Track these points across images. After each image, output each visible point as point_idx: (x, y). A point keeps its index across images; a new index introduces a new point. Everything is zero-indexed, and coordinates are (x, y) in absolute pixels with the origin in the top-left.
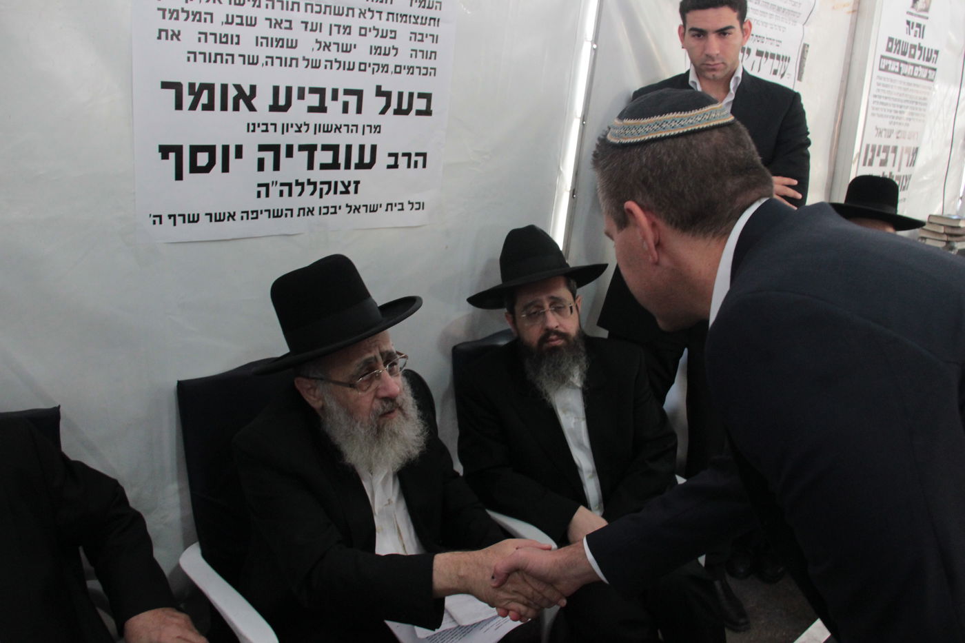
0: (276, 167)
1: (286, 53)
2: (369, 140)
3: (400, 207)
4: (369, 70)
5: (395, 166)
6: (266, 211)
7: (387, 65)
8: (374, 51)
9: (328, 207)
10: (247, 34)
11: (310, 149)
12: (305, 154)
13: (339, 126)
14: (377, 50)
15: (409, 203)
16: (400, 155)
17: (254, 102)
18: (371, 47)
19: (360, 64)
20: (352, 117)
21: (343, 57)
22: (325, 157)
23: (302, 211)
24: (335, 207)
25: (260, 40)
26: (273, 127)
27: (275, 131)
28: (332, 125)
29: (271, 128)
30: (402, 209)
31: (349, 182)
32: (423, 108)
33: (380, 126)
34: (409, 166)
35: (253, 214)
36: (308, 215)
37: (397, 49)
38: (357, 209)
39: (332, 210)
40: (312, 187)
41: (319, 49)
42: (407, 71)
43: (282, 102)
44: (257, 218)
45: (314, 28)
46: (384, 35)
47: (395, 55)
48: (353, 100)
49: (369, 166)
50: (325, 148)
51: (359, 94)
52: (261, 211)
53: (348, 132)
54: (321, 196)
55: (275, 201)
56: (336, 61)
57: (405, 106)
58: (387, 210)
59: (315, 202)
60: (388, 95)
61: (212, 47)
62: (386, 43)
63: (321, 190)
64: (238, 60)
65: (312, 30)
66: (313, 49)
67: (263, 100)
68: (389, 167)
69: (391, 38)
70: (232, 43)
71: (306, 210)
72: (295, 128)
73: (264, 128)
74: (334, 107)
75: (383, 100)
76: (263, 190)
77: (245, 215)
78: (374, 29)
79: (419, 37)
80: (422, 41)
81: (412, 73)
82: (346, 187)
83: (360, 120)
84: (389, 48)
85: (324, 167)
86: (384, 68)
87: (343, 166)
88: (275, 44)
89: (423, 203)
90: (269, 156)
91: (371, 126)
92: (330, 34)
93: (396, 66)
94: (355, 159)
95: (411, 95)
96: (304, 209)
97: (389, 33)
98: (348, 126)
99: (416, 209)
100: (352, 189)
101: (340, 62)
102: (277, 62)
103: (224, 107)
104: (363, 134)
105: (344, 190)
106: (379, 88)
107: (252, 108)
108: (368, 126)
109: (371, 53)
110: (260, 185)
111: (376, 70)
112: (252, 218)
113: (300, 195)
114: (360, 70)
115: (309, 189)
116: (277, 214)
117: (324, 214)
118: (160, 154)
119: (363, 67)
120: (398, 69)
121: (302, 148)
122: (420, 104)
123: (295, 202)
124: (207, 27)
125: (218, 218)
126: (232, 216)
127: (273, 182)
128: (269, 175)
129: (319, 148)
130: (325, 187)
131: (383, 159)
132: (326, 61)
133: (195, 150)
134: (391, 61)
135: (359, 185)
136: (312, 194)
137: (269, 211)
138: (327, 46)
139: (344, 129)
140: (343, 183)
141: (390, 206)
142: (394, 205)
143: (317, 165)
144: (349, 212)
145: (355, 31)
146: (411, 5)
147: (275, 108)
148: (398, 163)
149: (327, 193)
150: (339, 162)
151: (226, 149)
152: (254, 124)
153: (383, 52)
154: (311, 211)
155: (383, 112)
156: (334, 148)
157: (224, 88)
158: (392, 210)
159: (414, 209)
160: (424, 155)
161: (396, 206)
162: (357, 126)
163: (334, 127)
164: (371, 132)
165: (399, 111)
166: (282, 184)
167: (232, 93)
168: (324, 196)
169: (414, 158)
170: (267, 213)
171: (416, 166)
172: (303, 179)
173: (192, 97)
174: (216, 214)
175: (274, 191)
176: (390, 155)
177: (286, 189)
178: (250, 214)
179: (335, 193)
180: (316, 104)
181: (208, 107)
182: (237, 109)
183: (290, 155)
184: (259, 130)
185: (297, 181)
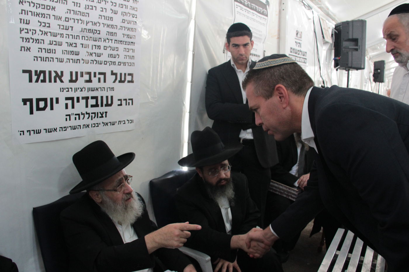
0: (73, 107)
1: (75, 57)
2: (110, 94)
3: (124, 122)
4: (108, 64)
5: (121, 105)
6: (70, 127)
7: (115, 62)
8: (110, 56)
9: (95, 124)
10: (59, 49)
11: (87, 98)
12: (84, 101)
13: (97, 88)
14: (111, 56)
15: (127, 120)
16: (122, 100)
17: (63, 78)
18: (109, 54)
19: (105, 61)
20: (102, 84)
21: (97, 59)
22: (92, 102)
23: (84, 126)
24: (98, 124)
25: (64, 52)
26: (71, 89)
27: (72, 91)
28: (94, 88)
29: (70, 90)
30: (125, 123)
31: (103, 113)
32: (130, 79)
33: (113, 88)
34: (126, 105)
35: (64, 128)
36: (87, 127)
37: (119, 55)
38: (107, 124)
40: (88, 115)
41: (88, 55)
42: (123, 64)
43: (74, 78)
44: (66, 130)
45: (86, 46)
46: (114, 49)
47: (118, 58)
48: (102, 77)
49: (111, 105)
50: (93, 98)
51: (104, 74)
52: (68, 127)
53: (101, 91)
54: (92, 119)
55: (73, 122)
56: (95, 60)
57: (123, 79)
58: (119, 124)
59: (89, 122)
60: (116, 74)
61: (44, 55)
62: (114, 53)
63: (92, 116)
64: (55, 60)
66: (86, 56)
67: (66, 78)
68: (119, 105)
69: (116, 50)
70: (52, 53)
71: (86, 126)
72: (80, 90)
73: (67, 90)
74: (95, 80)
75: (114, 77)
76: (68, 117)
77: (61, 129)
78: (110, 47)
79: (127, 50)
80: (128, 51)
81: (125, 65)
82: (102, 115)
83: (106, 85)
84: (116, 55)
85: (92, 106)
86: (114, 63)
87: (100, 105)
88: (70, 53)
89: (133, 120)
90: (70, 102)
91: (110, 88)
92: (92, 49)
93: (119, 62)
94: (105, 102)
95: (125, 74)
96: (85, 125)
97: (115, 48)
98: (101, 88)
99: (130, 123)
100: (104, 115)
101: (96, 61)
102: (71, 61)
103: (50, 81)
104: (107, 91)
105: (101, 116)
106: (112, 71)
107: (62, 81)
108: (109, 88)
109: (109, 57)
110: (67, 115)
111: (111, 64)
112: (64, 130)
113: (83, 119)
114: (105, 64)
115: (87, 116)
116: (74, 128)
117: (94, 127)
118: (23, 103)
119: (106, 63)
120: (120, 64)
121: (83, 98)
122: (129, 78)
123: (82, 122)
124: (41, 46)
125: (49, 131)
126: (55, 130)
127: (72, 114)
128: (70, 111)
129: (90, 98)
130: (93, 115)
131: (116, 102)
132: (91, 60)
133: (38, 100)
134: (117, 60)
135: (107, 114)
136: (88, 118)
137: (71, 127)
138: (91, 54)
139: (99, 89)
140: (100, 113)
141: (120, 122)
143: (89, 106)
144: (104, 126)
145: (102, 48)
146: (124, 37)
147: (71, 81)
148: (122, 103)
149: (94, 118)
150: (98, 104)
151: (52, 99)
152: (63, 88)
153: (113, 56)
154: (88, 126)
155: (114, 82)
156: (96, 98)
157: (50, 72)
158: (121, 124)
160: (132, 100)
161: (122, 122)
162: (104, 88)
163: (95, 89)
164: (110, 90)
165: (121, 81)
166: (76, 115)
167: (53, 74)
169: (128, 101)
170: (70, 128)
171: (129, 104)
172: (84, 112)
173: (36, 77)
174: (48, 129)
175: (73, 117)
176: (119, 100)
177: (77, 116)
178: (63, 128)
179: (98, 117)
180: (88, 79)
181: (43, 81)
182: (55, 81)
183: (78, 102)
184: (65, 91)
185: (82, 113)
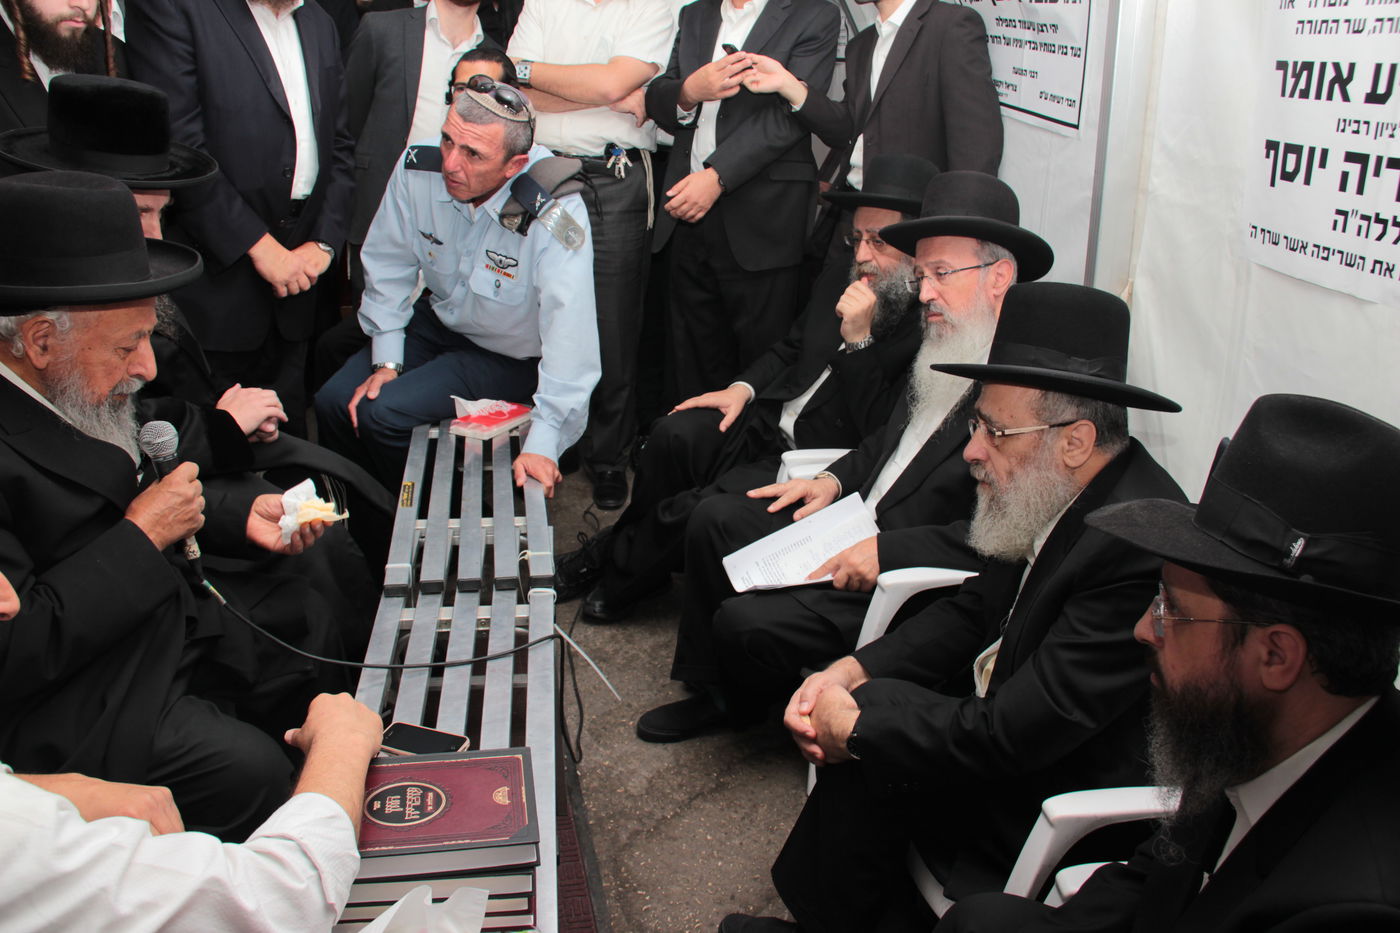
0: (1361, 188)
6: (1339, 252)
12: (1395, 174)
17: (1350, 88)
26: (1366, 126)
27: (1367, 133)
29: (1363, 128)
35: (1326, 252)
36: (1385, 275)
40: (1397, 231)
43: (1381, 89)
44: (1326, 259)
52: (1334, 251)
55: (1349, 242)
59: (1395, 256)
61: (1319, 12)
67: (1359, 87)
70: (1340, 5)
71: (1385, 266)
72: (1389, 131)
73: (1354, 127)
76: (1341, 219)
77: (1318, 250)
90: (1354, 170)
96: (1381, 263)
102: (1385, 26)
103: (1318, 95)
107: (1346, 98)
110: (1339, 212)
112: (1323, 258)
113: (1379, 238)
115: (1393, 231)
116: (1350, 261)
118: (1265, 151)
121: (1392, 162)
123: (1372, 249)
125: (1292, 246)
126: (1304, 247)
127: (1354, 211)
128: (1349, 200)
133: (1287, 149)
136: (1394, 242)
137: (1344, 253)
147: (1372, 97)
152: (1345, 121)
154: (1388, 270)
157: (1323, 66)
166: (1363, 217)
167: (1330, 74)
170: (1341, 255)
172: (1388, 215)
173: (1294, 80)
175: (1354, 222)
177: (1364, 224)
178: (1321, 250)
181: (1305, 94)
182: (1330, 97)
183: (1377, 173)
184: (1349, 130)
185: (1377, 215)
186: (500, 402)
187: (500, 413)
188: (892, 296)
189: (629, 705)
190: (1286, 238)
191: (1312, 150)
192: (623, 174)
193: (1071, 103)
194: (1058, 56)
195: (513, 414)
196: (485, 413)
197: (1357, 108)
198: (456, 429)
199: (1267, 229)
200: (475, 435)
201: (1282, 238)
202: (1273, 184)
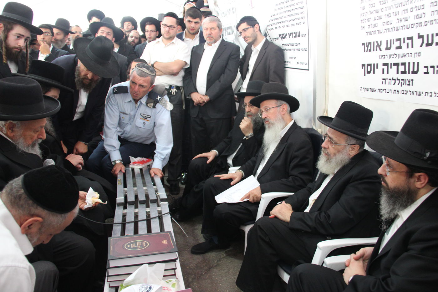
0: (388, 72)
1: (390, 26)
2: (416, 60)
3: (431, 94)
4: (415, 27)
5: (427, 73)
6: (385, 90)
9: (403, 91)
10: (379, 22)
11: (397, 64)
12: (396, 67)
14: (417, 17)
15: (434, 93)
16: (429, 67)
17: (381, 47)
18: (414, 16)
19: (411, 25)
20: (410, 50)
21: (406, 23)
22: (401, 68)
25: (383, 24)
27: (387, 58)
29: (386, 56)
33: (420, 53)
34: (434, 73)
36: (397, 93)
37: (424, 14)
38: (413, 93)
39: (405, 92)
41: (398, 22)
42: (430, 23)
43: (389, 46)
44: (382, 92)
47: (424, 17)
48: (410, 42)
49: (416, 72)
51: (412, 38)
52: (383, 90)
53: (409, 57)
54: (401, 86)
55: (387, 86)
57: (429, 42)
58: (425, 95)
59: (399, 88)
60: (422, 37)
61: (371, 29)
62: (420, 12)
63: (401, 83)
64: (377, 32)
65: (396, 15)
67: (383, 46)
68: (425, 73)
69: (422, 9)
70: (376, 27)
71: (397, 91)
72: (393, 56)
73: (384, 57)
74: (404, 46)
75: (421, 40)
76: (384, 81)
77: (378, 90)
78: (415, 7)
80: (436, 5)
81: (432, 24)
82: (409, 82)
83: (413, 51)
84: (422, 14)
85: (402, 72)
86: (420, 24)
87: (407, 72)
88: (387, 24)
90: (386, 68)
91: (416, 53)
92: (402, 15)
93: (425, 22)
94: (411, 70)
95: (432, 35)
96: (395, 90)
97: (420, 7)
98: (409, 54)
100: (411, 83)
101: (405, 26)
102: (388, 30)
103: (374, 50)
104: (414, 57)
105: (408, 83)
106: (418, 34)
107: (380, 50)
109: (415, 19)
110: (383, 79)
111: (417, 26)
112: (381, 92)
113: (394, 84)
114: (412, 28)
115: (397, 82)
116: (387, 92)
117: (402, 94)
118: (362, 67)
120: (425, 24)
121: (395, 64)
122: (436, 40)
123: (393, 87)
124: (370, 23)
125: (372, 91)
126: (375, 90)
127: (387, 78)
128: (385, 76)
129: (400, 64)
130: (403, 82)
131: (422, 70)
132: (401, 26)
133: (368, 65)
134: (423, 20)
135: (413, 82)
136: (398, 84)
138: (401, 20)
139: (407, 55)
140: (408, 80)
142: (428, 93)
143: (400, 72)
144: (410, 94)
145: (409, 11)
147: (387, 49)
148: (429, 71)
149: (403, 85)
150: (406, 70)
152: (381, 56)
153: (419, 17)
155: (421, 46)
156: (403, 64)
157: (374, 42)
159: (436, 96)
162: (412, 53)
163: (404, 55)
164: (417, 56)
165: (428, 45)
167: (376, 44)
168: (402, 85)
169: (436, 69)
171: (437, 73)
175: (387, 81)
176: (424, 67)
177: (390, 81)
178: (380, 90)
179: (406, 85)
180: (398, 45)
181: (370, 51)
182: (376, 50)
183: (391, 68)
184: (383, 58)
185: (393, 78)
186: (143, 158)
187: (144, 161)
188: (257, 121)
189: (188, 245)
190: (370, 89)
191: (374, 64)
192: (174, 94)
193: (306, 64)
194: (301, 51)
195: (147, 161)
196: (140, 161)
197: (384, 52)
198: (131, 166)
199: (365, 88)
200: (137, 168)
201: (369, 89)
202: (365, 75)
